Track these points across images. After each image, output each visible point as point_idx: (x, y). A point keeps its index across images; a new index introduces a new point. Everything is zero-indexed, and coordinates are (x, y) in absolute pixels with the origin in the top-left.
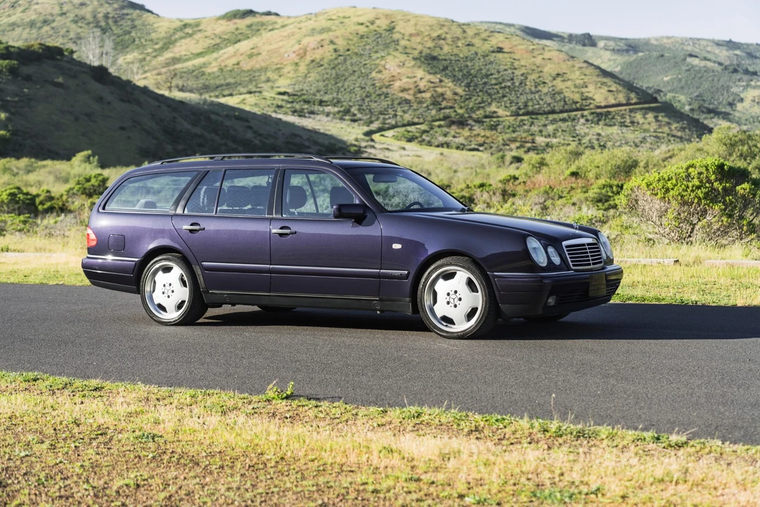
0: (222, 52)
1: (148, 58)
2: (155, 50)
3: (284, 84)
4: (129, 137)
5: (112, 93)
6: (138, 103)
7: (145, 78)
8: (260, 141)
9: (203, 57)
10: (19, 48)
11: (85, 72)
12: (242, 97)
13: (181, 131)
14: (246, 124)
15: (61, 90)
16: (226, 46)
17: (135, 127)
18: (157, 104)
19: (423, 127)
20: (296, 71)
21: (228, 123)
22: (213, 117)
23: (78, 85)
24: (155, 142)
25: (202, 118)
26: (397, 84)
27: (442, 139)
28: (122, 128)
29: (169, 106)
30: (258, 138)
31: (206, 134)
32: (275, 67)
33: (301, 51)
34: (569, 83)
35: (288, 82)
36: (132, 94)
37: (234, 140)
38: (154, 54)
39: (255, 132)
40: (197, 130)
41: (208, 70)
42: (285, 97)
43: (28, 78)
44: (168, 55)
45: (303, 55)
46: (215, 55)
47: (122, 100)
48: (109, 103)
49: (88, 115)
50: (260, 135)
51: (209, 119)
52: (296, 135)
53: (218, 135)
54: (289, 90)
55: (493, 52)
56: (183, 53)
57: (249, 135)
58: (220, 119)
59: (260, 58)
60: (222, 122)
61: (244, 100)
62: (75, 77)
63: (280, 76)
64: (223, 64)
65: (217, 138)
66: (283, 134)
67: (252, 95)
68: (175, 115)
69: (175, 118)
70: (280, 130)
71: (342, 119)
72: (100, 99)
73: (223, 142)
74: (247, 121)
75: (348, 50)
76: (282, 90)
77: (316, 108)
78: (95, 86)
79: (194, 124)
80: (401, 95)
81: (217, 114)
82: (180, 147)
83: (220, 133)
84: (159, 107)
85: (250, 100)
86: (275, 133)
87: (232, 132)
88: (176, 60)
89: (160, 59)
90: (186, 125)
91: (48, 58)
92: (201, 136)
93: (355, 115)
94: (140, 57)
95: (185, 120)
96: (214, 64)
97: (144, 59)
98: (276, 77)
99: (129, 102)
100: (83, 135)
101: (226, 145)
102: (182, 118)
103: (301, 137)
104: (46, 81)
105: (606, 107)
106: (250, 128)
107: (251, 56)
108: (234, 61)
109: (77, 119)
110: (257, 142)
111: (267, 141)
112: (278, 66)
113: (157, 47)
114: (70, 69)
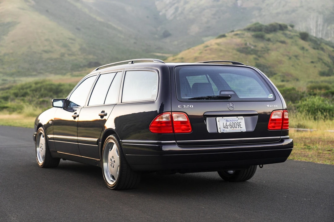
4: (315, 67)
5: (309, 45)
6: (322, 49)
10: (266, 26)
11: (297, 36)
15: (284, 45)
17: (319, 61)
23: (292, 42)
24: (328, 68)
28: (312, 62)
36: (320, 45)
43: (269, 40)
47: (314, 48)
48: (307, 50)
49: (296, 56)
62: (291, 38)
72: (303, 48)
78: (302, 42)
91: (280, 30)
99: (318, 49)
100: (293, 66)
104: (277, 41)
109: (290, 58)
114: (290, 35)
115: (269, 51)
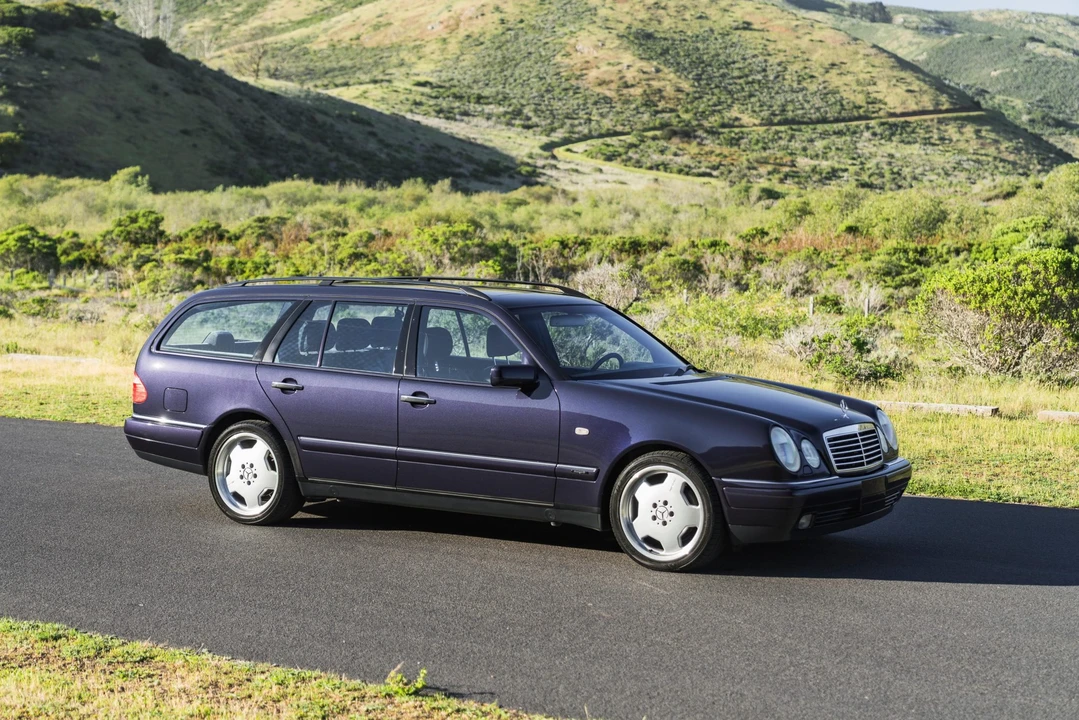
0: (334, 20)
1: (226, 27)
2: (237, 15)
3: (425, 70)
4: (195, 146)
5: (171, 79)
6: (210, 95)
7: (220, 57)
8: (388, 155)
9: (307, 27)
10: (35, 9)
11: (132, 48)
12: (363, 88)
13: (271, 139)
14: (369, 129)
15: (96, 74)
16: (341, 12)
17: (204, 130)
18: (238, 97)
19: (630, 139)
20: (443, 50)
21: (340, 127)
22: (320, 117)
23: (121, 66)
24: (232, 153)
25: (303, 119)
26: (593, 74)
27: (657, 158)
28: (185, 132)
29: (255, 101)
30: (385, 150)
31: (308, 143)
32: (413, 44)
33: (452, 22)
34: (849, 78)
35: (432, 67)
36: (200, 81)
37: (350, 153)
38: (234, 21)
39: (381, 141)
40: (295, 137)
41: (313, 47)
42: (427, 90)
43: (48, 55)
44: (254, 23)
45: (453, 28)
46: (324, 24)
47: (186, 90)
48: (166, 94)
49: (136, 111)
50: (388, 146)
51: (312, 120)
52: (440, 147)
53: (327, 145)
54: (431, 80)
55: (737, 29)
56: (278, 20)
57: (372, 145)
58: (329, 120)
59: (390, 30)
60: (332, 125)
61: (365, 92)
62: (116, 54)
63: (420, 58)
64: (336, 39)
65: (325, 149)
66: (422, 145)
67: (378, 85)
68: (263, 113)
69: (263, 118)
70: (417, 139)
71: (509, 124)
72: (154, 88)
73: (333, 154)
74: (369, 124)
75: (522, 21)
76: (422, 79)
77: (472, 107)
78: (148, 69)
79: (291, 129)
80: (598, 90)
81: (326, 114)
82: (270, 162)
83: (329, 141)
84: (240, 101)
85: (375, 92)
86: (410, 143)
87: (346, 141)
88: (265, 31)
89: (243, 27)
90: (280, 130)
91: (78, 25)
92: (302, 146)
93: (529, 119)
94: (214, 24)
95: (278, 122)
96: (323, 38)
97: (220, 28)
98: (414, 59)
99: (196, 93)
100: (128, 141)
101: (337, 159)
102: (274, 118)
103: (449, 150)
104: (75, 59)
105: (903, 115)
106: (373, 134)
107: (377, 27)
108: (352, 33)
109: (119, 117)
110: (383, 156)
111: (398, 155)
112: (418, 43)
113: (239, 10)
114: (110, 43)
115: (55, 92)
